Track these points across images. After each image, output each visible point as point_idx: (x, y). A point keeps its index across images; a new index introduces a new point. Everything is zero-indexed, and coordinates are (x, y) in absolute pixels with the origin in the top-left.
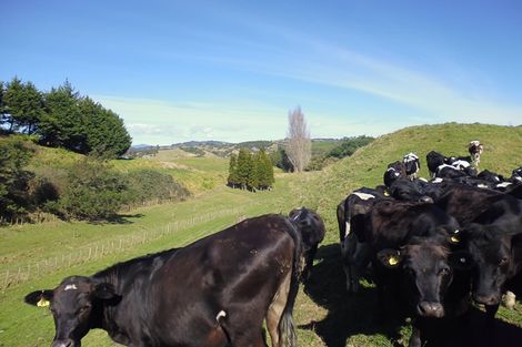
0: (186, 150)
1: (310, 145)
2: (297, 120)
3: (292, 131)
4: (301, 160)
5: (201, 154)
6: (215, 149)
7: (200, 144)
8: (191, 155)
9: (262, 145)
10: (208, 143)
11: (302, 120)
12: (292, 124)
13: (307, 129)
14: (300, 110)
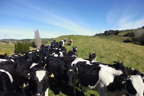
0: (2, 42)
1: (41, 40)
2: (37, 33)
3: (36, 36)
4: (38, 44)
5: (8, 43)
6: (13, 42)
7: (8, 40)
8: (4, 43)
9: (28, 40)
10: (10, 40)
11: (38, 33)
12: (36, 34)
13: (40, 36)
14: (38, 30)
